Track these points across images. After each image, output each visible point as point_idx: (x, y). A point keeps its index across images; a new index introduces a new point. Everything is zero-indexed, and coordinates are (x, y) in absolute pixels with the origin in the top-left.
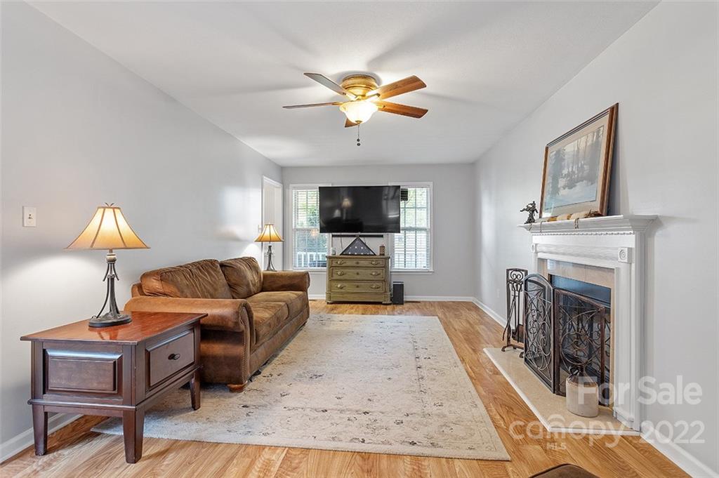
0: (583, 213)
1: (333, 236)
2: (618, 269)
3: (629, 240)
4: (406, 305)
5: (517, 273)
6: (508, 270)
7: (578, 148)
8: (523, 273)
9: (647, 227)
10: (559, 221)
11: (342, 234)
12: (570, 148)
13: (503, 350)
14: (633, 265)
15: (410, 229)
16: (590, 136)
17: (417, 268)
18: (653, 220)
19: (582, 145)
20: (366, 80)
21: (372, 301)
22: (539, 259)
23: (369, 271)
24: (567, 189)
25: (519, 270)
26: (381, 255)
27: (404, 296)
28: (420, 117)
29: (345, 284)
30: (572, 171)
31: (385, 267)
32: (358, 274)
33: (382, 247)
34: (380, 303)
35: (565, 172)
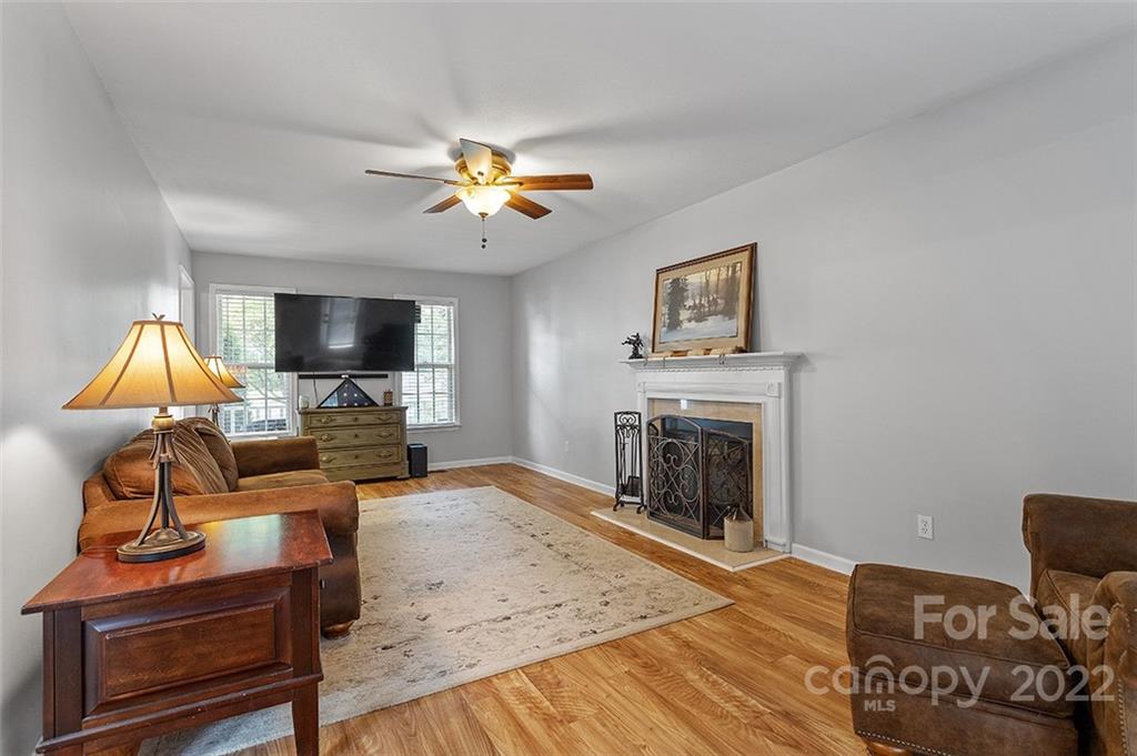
0: (730, 349)
1: (300, 377)
2: (765, 403)
3: (778, 376)
4: (432, 477)
5: (628, 416)
6: (616, 414)
7: (707, 281)
8: (637, 416)
9: (795, 363)
10: (689, 357)
11: (316, 373)
12: (694, 279)
13: (615, 510)
14: (783, 399)
15: (425, 365)
16: (724, 270)
17: (422, 421)
18: (799, 357)
19: (713, 278)
20: (501, 157)
21: (381, 476)
22: (649, 399)
23: (375, 431)
24: (693, 322)
25: (631, 413)
26: (385, 405)
27: (429, 465)
28: (535, 218)
29: (333, 455)
30: (700, 303)
31: (401, 422)
32: (356, 436)
33: (388, 394)
34: (394, 479)
35: (689, 303)
